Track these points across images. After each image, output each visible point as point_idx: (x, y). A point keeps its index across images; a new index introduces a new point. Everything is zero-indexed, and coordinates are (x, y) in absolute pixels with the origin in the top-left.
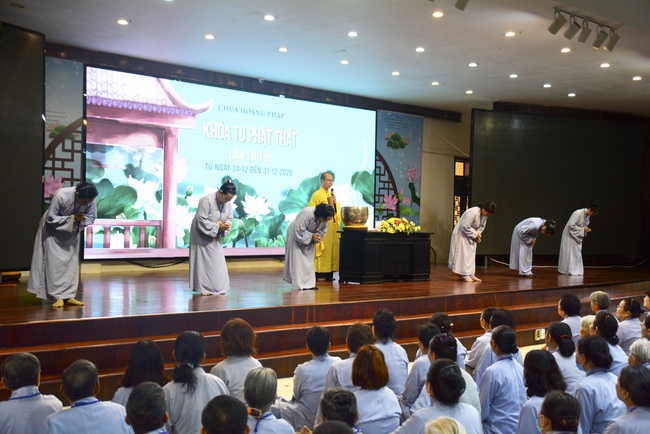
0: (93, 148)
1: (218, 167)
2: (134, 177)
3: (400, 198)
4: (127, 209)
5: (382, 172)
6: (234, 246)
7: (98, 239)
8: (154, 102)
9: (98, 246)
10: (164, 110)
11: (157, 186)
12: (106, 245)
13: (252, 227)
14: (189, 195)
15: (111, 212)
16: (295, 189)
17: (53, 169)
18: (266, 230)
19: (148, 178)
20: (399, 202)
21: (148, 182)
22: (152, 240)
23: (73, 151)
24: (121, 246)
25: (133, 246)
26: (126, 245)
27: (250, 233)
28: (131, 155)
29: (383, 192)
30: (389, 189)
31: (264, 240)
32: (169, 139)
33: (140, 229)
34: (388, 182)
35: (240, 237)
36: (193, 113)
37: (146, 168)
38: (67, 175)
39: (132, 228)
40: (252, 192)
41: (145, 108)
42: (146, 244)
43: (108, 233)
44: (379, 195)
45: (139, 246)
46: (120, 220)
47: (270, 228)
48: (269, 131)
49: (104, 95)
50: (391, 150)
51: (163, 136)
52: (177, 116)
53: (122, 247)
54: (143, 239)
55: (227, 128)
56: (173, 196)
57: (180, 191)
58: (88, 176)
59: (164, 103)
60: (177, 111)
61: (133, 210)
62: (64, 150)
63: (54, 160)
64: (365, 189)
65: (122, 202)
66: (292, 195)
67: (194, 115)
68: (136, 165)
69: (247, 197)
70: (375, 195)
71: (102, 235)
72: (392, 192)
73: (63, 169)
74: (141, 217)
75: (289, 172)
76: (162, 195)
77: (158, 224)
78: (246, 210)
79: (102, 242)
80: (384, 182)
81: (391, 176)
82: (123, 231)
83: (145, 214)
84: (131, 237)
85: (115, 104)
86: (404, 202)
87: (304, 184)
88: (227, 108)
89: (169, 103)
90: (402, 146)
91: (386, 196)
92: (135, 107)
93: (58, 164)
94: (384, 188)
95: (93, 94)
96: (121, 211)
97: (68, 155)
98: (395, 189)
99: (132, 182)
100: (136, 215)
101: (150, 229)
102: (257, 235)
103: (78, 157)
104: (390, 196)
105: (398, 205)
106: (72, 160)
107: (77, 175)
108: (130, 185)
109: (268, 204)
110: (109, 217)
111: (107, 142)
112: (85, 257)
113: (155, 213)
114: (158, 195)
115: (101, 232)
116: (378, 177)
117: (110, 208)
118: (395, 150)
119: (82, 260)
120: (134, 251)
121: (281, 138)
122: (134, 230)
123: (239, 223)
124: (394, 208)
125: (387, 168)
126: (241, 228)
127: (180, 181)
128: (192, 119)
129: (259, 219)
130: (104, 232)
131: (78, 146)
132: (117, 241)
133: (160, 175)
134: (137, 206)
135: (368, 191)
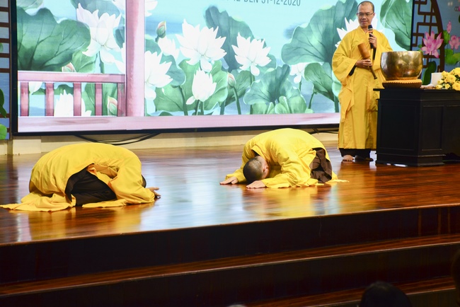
2: (84, 6)
3: (446, 37)
4: (76, 57)
6: (222, 113)
7: (37, 102)
9: (37, 112)
12: (49, 112)
13: (246, 85)
14: (162, 35)
15: (54, 61)
16: (304, 26)
18: (264, 90)
20: (444, 44)
21: (105, 15)
22: (112, 104)
24: (69, 114)
25: (86, 114)
26: (77, 112)
27: (243, 93)
29: (423, 29)
30: (431, 24)
31: (261, 104)
33: (95, 87)
34: (431, 14)
35: (230, 99)
39: (84, 85)
40: (247, 32)
42: (104, 111)
43: (51, 93)
44: (418, 34)
45: (95, 113)
46: (68, 73)
47: (271, 86)
53: (71, 114)
54: (99, 102)
56: (140, 36)
57: (148, 30)
58: (18, 3)
61: (85, 58)
64: (399, 24)
65: (69, 45)
69: (240, 39)
70: (412, 34)
71: (42, 96)
72: (435, 29)
74: (96, 69)
76: (124, 36)
77: (119, 80)
78: (239, 59)
79: (42, 106)
80: (425, 14)
81: (435, 4)
82: (71, 91)
83: (101, 65)
84: (83, 100)
86: (451, 44)
87: (316, 18)
91: (427, 35)
94: (424, 24)
96: (68, 59)
98: (439, 24)
99: (82, 15)
100: (89, 65)
101: (109, 87)
102: (253, 96)
104: (433, 36)
105: (442, 49)
108: (80, 19)
109: (267, 50)
110: (51, 68)
112: (20, 130)
113: (115, 64)
114: (119, 36)
115: (40, 90)
116: (416, 6)
117: (53, 56)
119: (14, 133)
120: (87, 121)
122: (87, 89)
123: (228, 78)
124: (436, 54)
126: (231, 87)
127: (148, 14)
129: (256, 72)
130: (44, 91)
132: (64, 105)
133: (121, 3)
134: (90, 52)
135: (403, 29)
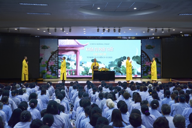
0: (60, 55)
1: (90, 57)
2: (69, 60)
4: (68, 67)
5: (144, 56)
8: (74, 45)
10: (76, 46)
11: (74, 62)
14: (83, 64)
16: (113, 61)
17: (52, 60)
19: (72, 61)
22: (74, 73)
23: (56, 56)
25: (69, 75)
26: (68, 74)
28: (68, 56)
32: (77, 52)
33: (71, 71)
34: (147, 58)
36: (83, 46)
37: (72, 59)
38: (55, 61)
40: (100, 63)
41: (72, 46)
42: (72, 74)
44: (143, 62)
48: (105, 48)
49: (62, 45)
50: (147, 49)
51: (76, 52)
52: (80, 47)
55: (93, 48)
56: (79, 64)
57: (80, 63)
58: (59, 61)
59: (76, 45)
60: (79, 46)
62: (54, 56)
63: (52, 58)
64: (138, 60)
66: (112, 63)
67: (84, 46)
68: (70, 58)
70: (141, 62)
73: (54, 60)
74: (71, 69)
75: (112, 57)
76: (76, 64)
77: (75, 70)
80: (145, 58)
81: (148, 56)
83: (72, 68)
85: (65, 46)
87: (116, 60)
88: (92, 44)
89: (77, 44)
90: (152, 48)
91: (146, 62)
92: (69, 46)
93: (53, 59)
94: (145, 60)
95: (60, 44)
97: (55, 57)
98: (150, 60)
99: (69, 62)
100: (70, 68)
101: (73, 71)
103: (57, 57)
104: (148, 62)
106: (56, 58)
107: (57, 61)
109: (105, 65)
111: (63, 54)
113: (74, 68)
114: (75, 64)
118: (149, 50)
119: (58, 77)
120: (69, 76)
121: (109, 49)
124: (149, 65)
125: (146, 54)
127: (80, 61)
128: (83, 47)
131: (57, 55)
133: (75, 60)
134: (70, 66)
